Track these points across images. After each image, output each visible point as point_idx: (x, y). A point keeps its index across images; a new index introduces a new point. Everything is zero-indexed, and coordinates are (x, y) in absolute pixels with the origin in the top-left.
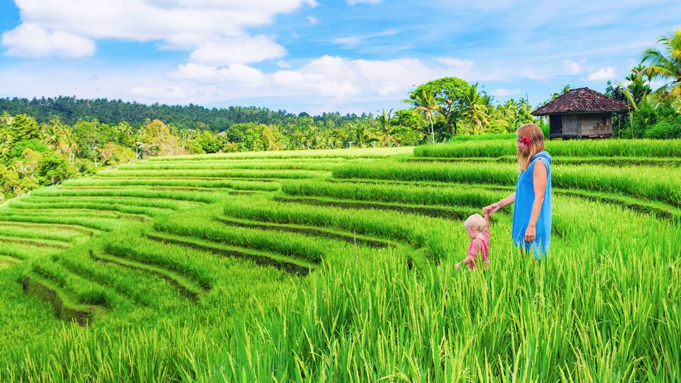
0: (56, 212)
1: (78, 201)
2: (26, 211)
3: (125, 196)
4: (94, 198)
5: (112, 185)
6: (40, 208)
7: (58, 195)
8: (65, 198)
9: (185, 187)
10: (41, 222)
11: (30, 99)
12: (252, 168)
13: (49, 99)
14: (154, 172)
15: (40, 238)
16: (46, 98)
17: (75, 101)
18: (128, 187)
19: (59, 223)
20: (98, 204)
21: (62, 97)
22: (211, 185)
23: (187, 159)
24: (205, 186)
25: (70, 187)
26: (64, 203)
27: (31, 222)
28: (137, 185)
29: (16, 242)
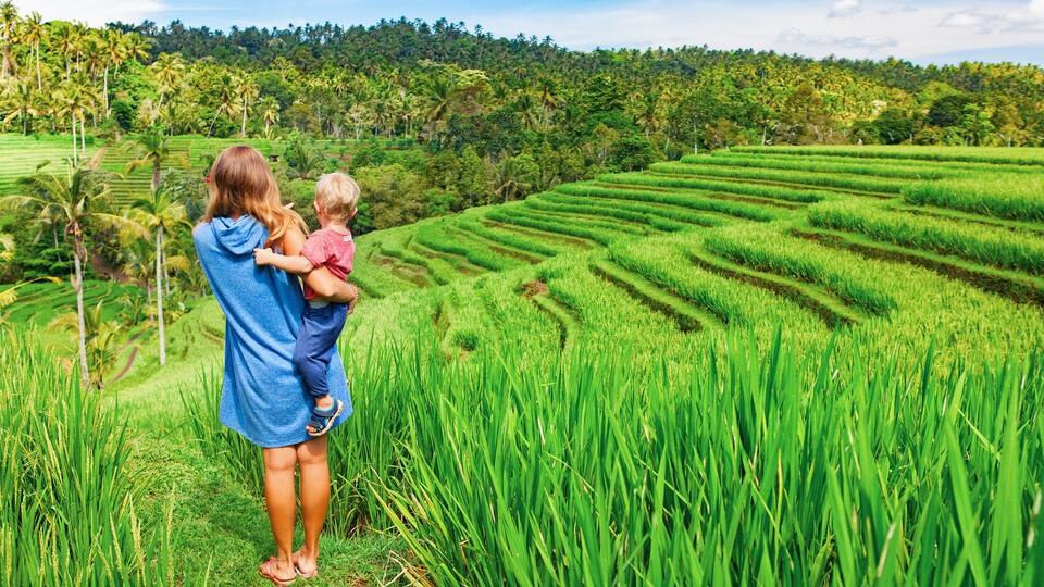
0: (573, 218)
1: (605, 206)
2: (539, 213)
3: (669, 203)
4: (628, 203)
5: (660, 186)
6: (557, 210)
7: (585, 195)
8: (591, 200)
9: (757, 198)
10: (550, 230)
11: (643, 51)
12: (873, 175)
13: (669, 50)
14: (726, 170)
15: (538, 251)
16: (665, 49)
17: (705, 53)
18: (682, 190)
19: (570, 234)
20: (627, 212)
21: (688, 48)
22: (795, 197)
23: (784, 153)
24: (786, 198)
25: (606, 184)
26: (587, 207)
27: (539, 228)
28: (693, 187)
29: (511, 254)
